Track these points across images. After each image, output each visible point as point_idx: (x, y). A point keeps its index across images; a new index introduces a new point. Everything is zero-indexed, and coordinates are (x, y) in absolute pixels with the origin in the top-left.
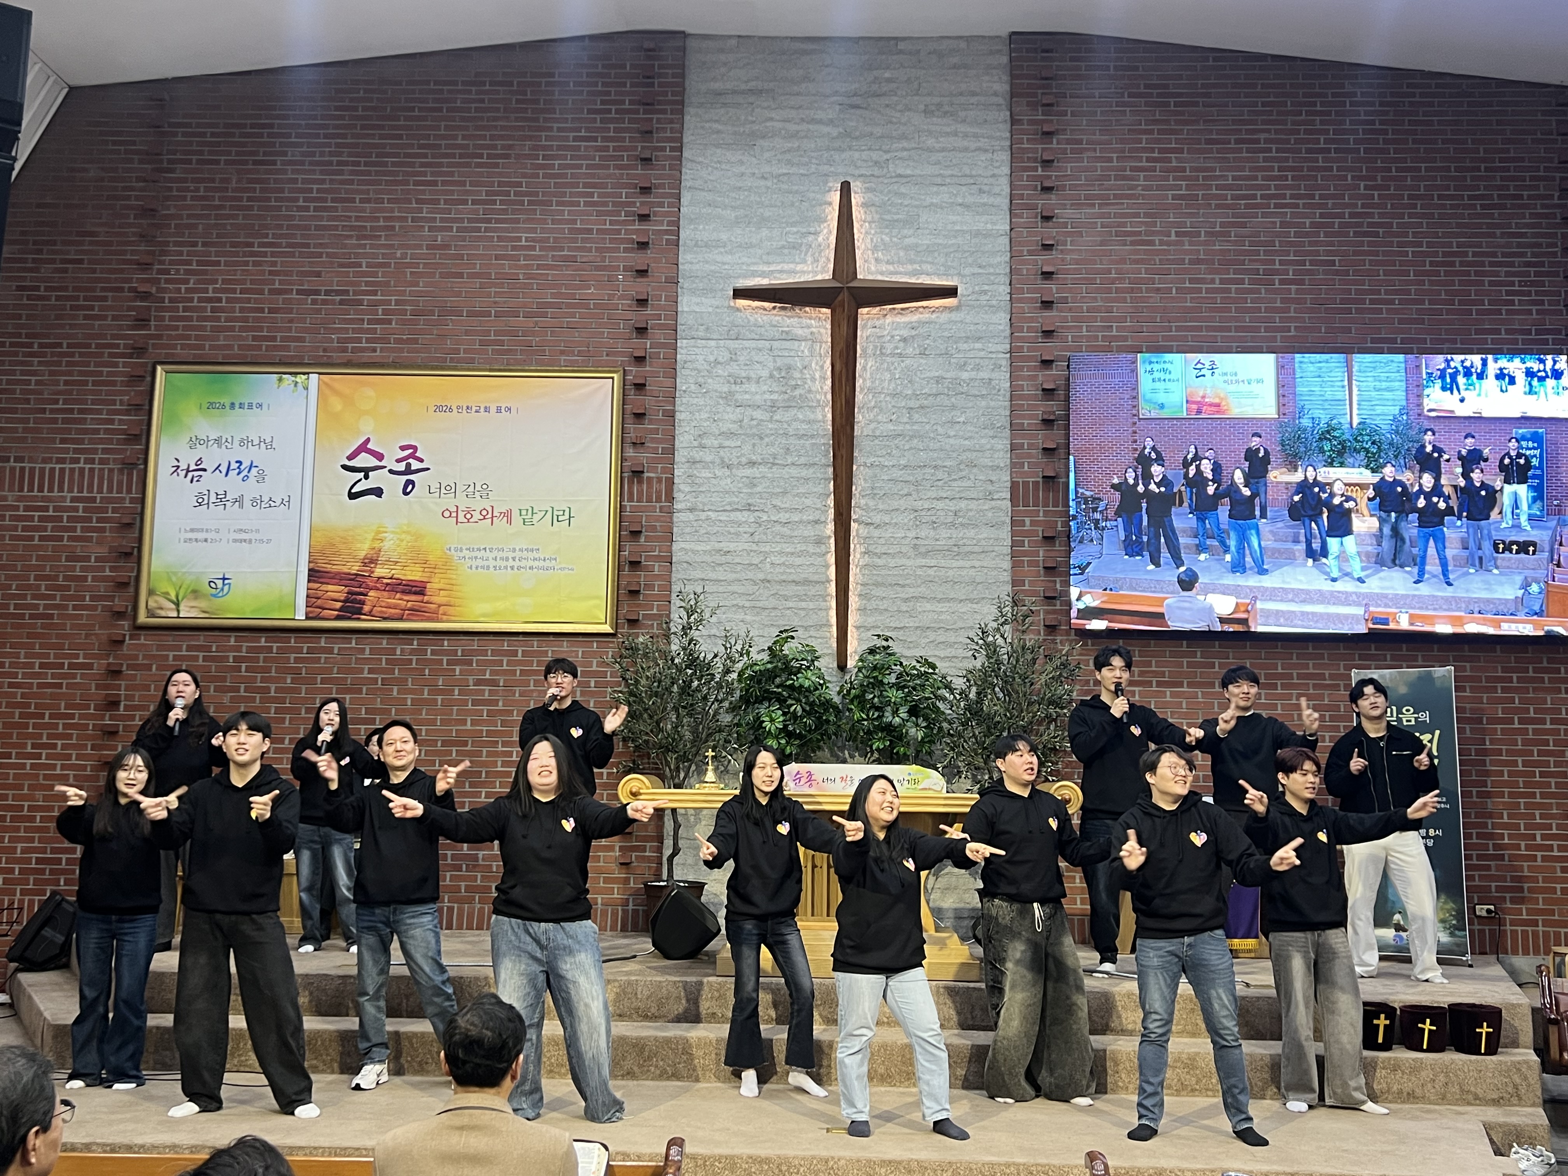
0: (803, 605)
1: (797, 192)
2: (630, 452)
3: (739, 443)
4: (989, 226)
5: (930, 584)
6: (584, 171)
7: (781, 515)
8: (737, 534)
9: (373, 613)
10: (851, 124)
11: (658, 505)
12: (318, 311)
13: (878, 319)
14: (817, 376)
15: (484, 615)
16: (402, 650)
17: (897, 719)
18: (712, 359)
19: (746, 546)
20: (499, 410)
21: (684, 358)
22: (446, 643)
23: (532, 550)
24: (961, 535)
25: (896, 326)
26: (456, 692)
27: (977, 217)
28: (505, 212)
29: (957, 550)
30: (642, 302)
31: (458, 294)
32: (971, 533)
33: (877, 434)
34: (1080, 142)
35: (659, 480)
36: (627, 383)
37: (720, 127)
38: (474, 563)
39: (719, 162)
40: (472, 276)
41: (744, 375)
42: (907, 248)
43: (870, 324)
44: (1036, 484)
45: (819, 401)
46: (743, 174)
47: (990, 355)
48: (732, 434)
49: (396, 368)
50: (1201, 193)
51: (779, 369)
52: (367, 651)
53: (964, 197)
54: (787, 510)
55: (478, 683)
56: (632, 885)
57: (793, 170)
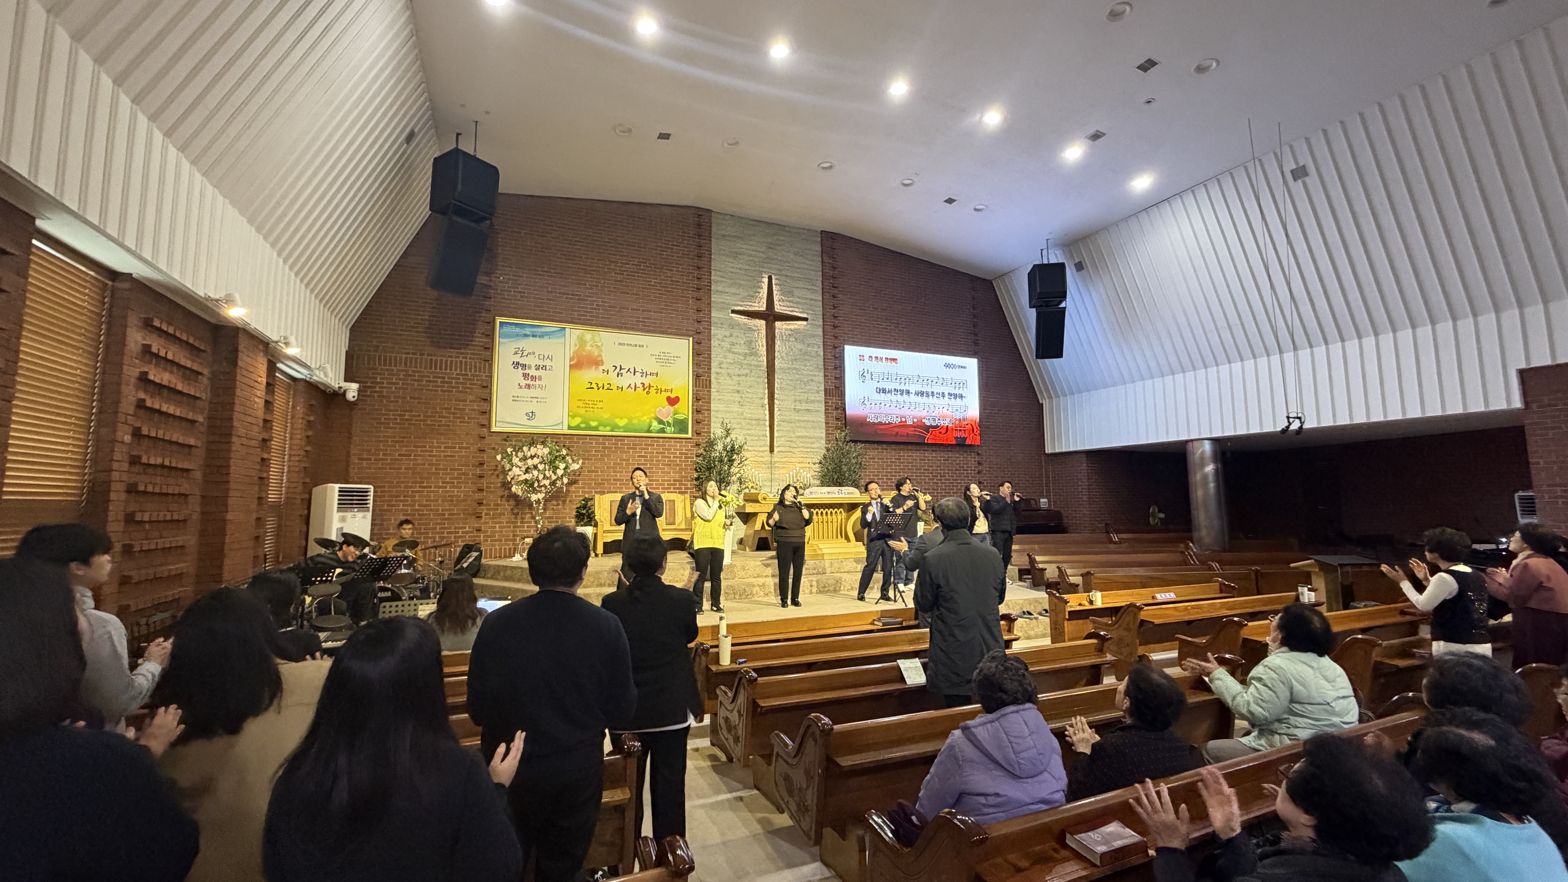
0: (758, 428)
1: (753, 277)
2: (697, 368)
3: (734, 368)
4: (816, 297)
6: (675, 258)
8: (734, 401)
10: (770, 254)
11: (706, 389)
12: (569, 302)
13: (781, 326)
14: (761, 345)
16: (608, 443)
18: (723, 335)
19: (737, 406)
21: (714, 334)
27: (811, 294)
28: (645, 270)
29: (809, 411)
30: (699, 311)
32: (812, 405)
34: (843, 272)
35: (707, 380)
36: (694, 343)
37: (724, 248)
39: (724, 261)
41: (735, 342)
42: (791, 303)
44: (833, 389)
45: (762, 354)
47: (817, 344)
48: (731, 364)
49: (602, 327)
50: (879, 295)
51: (749, 341)
53: (808, 286)
54: (751, 394)
57: (752, 268)
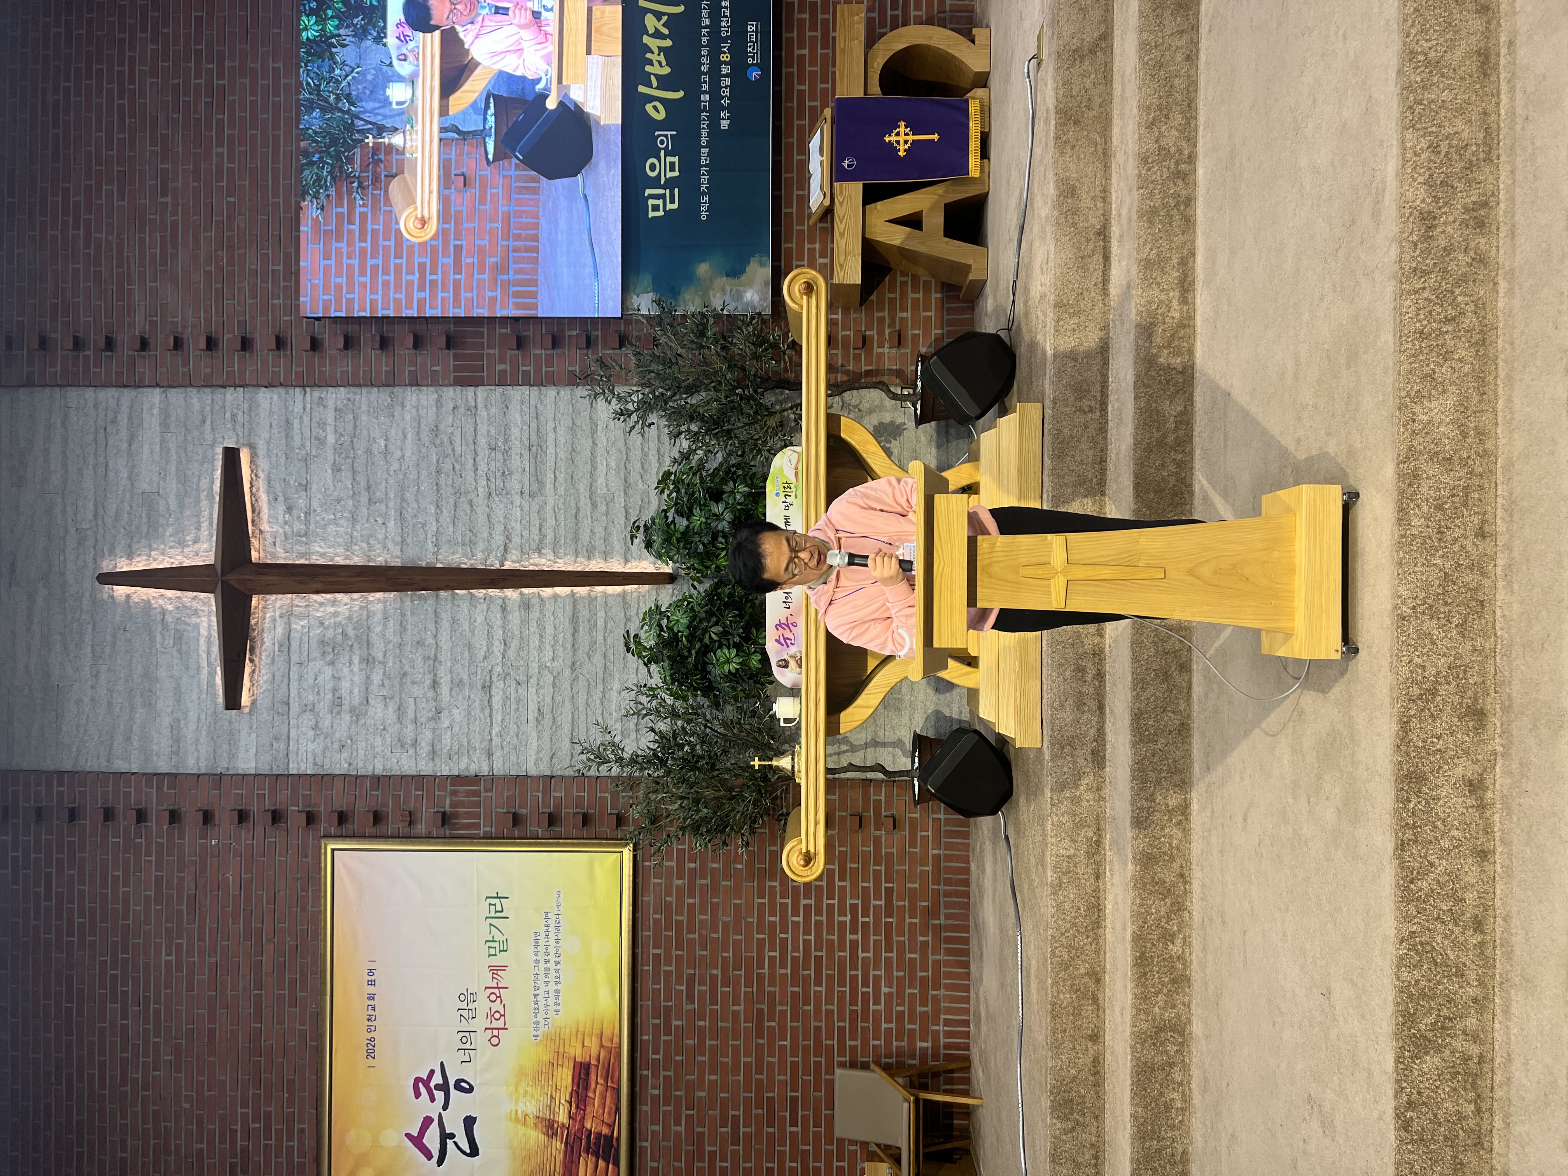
0: (601, 623)
1: (114, 636)
2: (421, 828)
3: (411, 700)
4: (156, 411)
5: (576, 478)
7: (496, 650)
8: (518, 701)
9: (610, 1122)
13: (265, 539)
14: (332, 610)
15: (613, 994)
17: (725, 515)
19: (532, 690)
20: (372, 983)
21: (310, 765)
22: (645, 1037)
23: (537, 941)
24: (517, 443)
25: (273, 518)
26: (702, 1023)
27: (146, 425)
30: (242, 816)
31: (235, 1033)
32: (515, 432)
33: (399, 539)
34: (55, 306)
35: (454, 793)
36: (339, 834)
38: (553, 1007)
39: (78, 726)
40: (212, 1018)
41: (330, 696)
42: (181, 506)
43: (271, 549)
44: (456, 357)
45: (362, 608)
46: (93, 700)
47: (308, 410)
48: (400, 710)
49: (323, 1106)
51: (324, 653)
54: (490, 644)
55: (690, 998)
56: (917, 815)
57: (88, 639)
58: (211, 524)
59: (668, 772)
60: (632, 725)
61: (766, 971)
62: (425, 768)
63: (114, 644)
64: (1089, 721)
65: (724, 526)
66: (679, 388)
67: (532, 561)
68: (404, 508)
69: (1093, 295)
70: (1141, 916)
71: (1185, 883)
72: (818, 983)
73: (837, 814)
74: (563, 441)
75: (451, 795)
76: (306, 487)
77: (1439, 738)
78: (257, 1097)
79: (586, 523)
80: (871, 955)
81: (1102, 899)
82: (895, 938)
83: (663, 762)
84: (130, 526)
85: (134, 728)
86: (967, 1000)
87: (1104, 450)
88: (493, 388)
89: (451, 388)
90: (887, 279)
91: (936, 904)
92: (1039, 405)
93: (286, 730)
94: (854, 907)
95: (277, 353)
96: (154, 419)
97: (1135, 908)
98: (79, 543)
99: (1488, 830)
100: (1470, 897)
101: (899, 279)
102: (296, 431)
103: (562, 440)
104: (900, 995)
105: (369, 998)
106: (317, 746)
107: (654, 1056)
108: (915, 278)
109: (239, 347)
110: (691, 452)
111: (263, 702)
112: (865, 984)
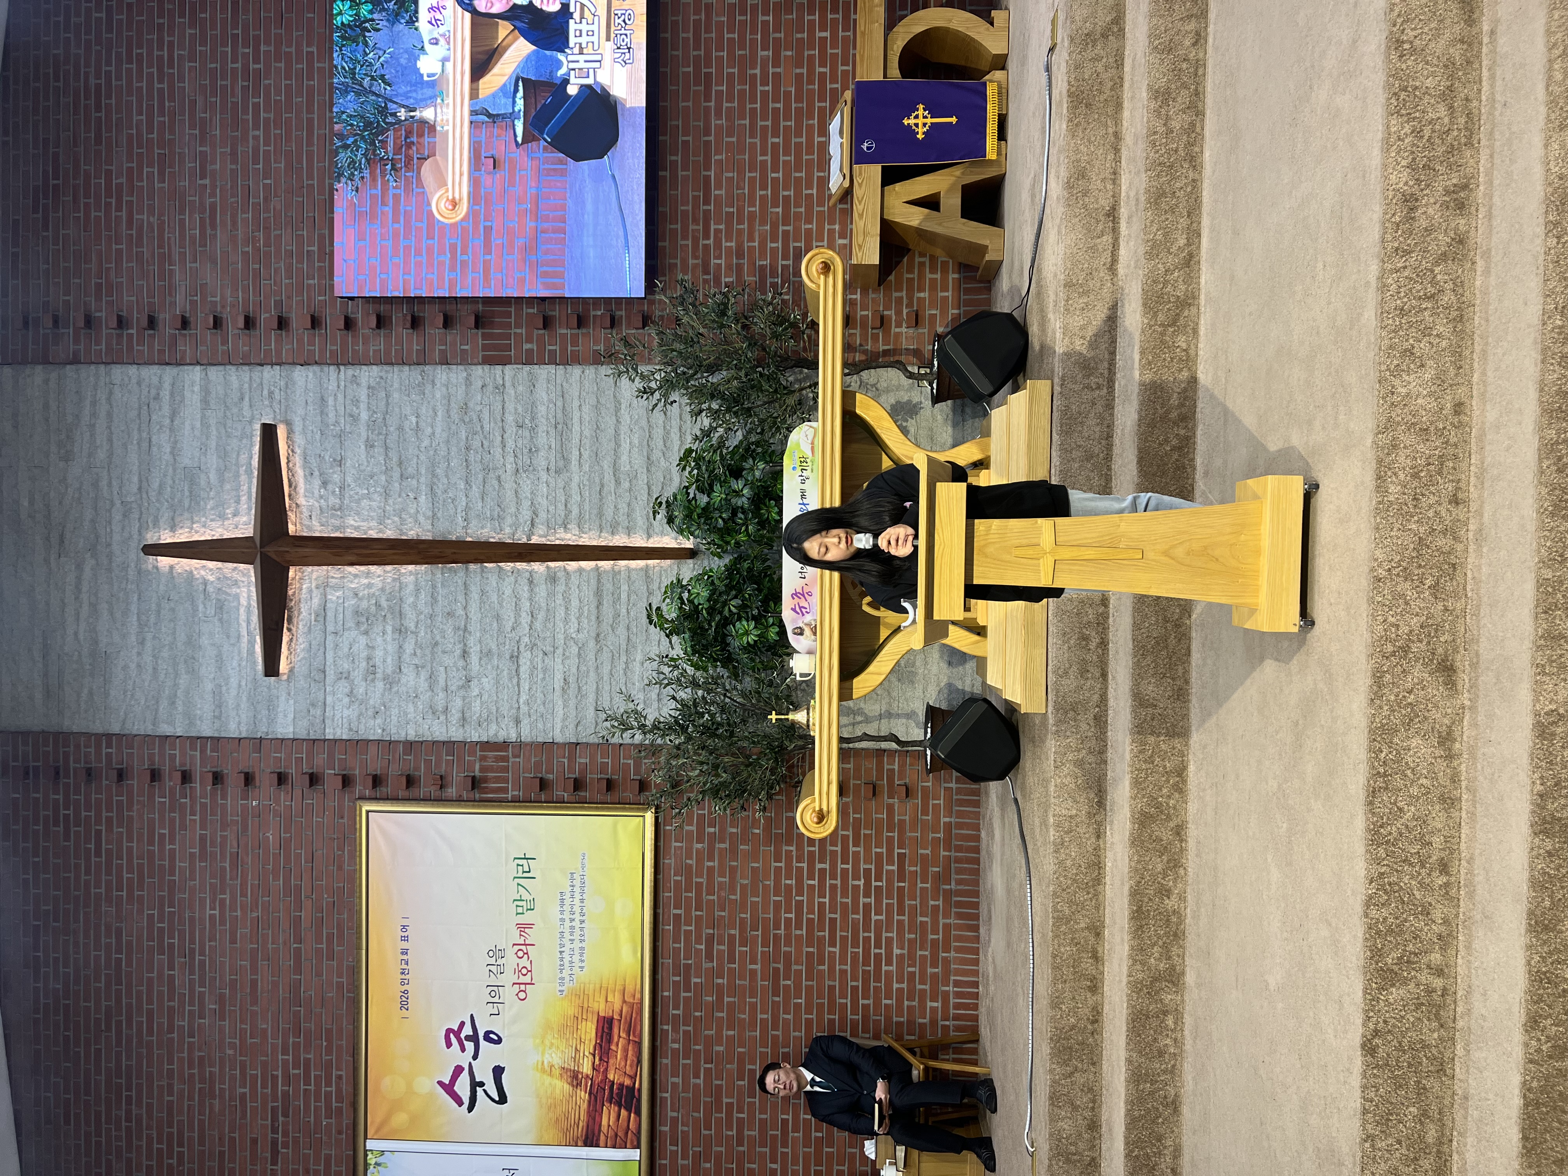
0: (624, 596)
1: (159, 605)
2: (452, 792)
3: (442, 669)
4: (197, 389)
5: (600, 455)
6: (135, 845)
7: (523, 621)
8: (545, 670)
9: (632, 1074)
10: (81, 545)
11: (511, 760)
12: (296, 1141)
13: (301, 513)
14: (366, 581)
15: (635, 952)
16: (674, 1042)
17: (745, 492)
18: (346, 700)
19: (559, 660)
20: (405, 939)
21: (345, 731)
22: (666, 994)
23: (562, 900)
24: (544, 421)
25: (309, 492)
26: (720, 981)
27: (187, 402)
28: (182, 933)
29: (562, 427)
30: (281, 779)
31: (275, 984)
32: (542, 410)
33: (431, 513)
35: (483, 758)
37: (86, 691)
38: (577, 964)
39: (125, 692)
40: (254, 969)
42: (222, 481)
43: (307, 522)
44: (485, 337)
45: (394, 580)
46: (139, 666)
48: (432, 678)
49: (359, 1054)
50: (156, 151)
52: (675, 1080)
53: (164, 417)
54: (517, 615)
55: (709, 957)
56: (930, 784)
57: (134, 608)
58: (250, 498)
59: (689, 738)
60: (654, 696)
61: (782, 932)
62: (456, 734)
63: (158, 612)
64: (1092, 688)
65: (742, 502)
66: (700, 366)
67: (558, 536)
68: (434, 483)
69: (1102, 274)
70: (1139, 872)
71: (1181, 841)
72: (833, 944)
73: (852, 782)
74: (588, 419)
75: (481, 760)
76: (340, 462)
77: (1410, 692)
78: (296, 1045)
79: (610, 500)
80: (883, 917)
81: (1102, 857)
82: (907, 902)
83: (684, 729)
84: (173, 499)
85: (179, 693)
86: (976, 962)
87: (1110, 426)
88: (520, 366)
89: (479, 367)
90: (905, 259)
91: (947, 869)
92: (1049, 382)
93: (322, 696)
94: (867, 872)
95: (312, 331)
96: (195, 396)
97: (1133, 864)
98: (125, 516)
99: (1455, 779)
100: (1437, 841)
101: (917, 259)
102: (331, 408)
103: (586, 417)
104: (912, 956)
105: (402, 953)
106: (351, 713)
107: (675, 1012)
108: (933, 258)
109: (276, 326)
110: (712, 429)
111: (301, 669)
112: (878, 945)
